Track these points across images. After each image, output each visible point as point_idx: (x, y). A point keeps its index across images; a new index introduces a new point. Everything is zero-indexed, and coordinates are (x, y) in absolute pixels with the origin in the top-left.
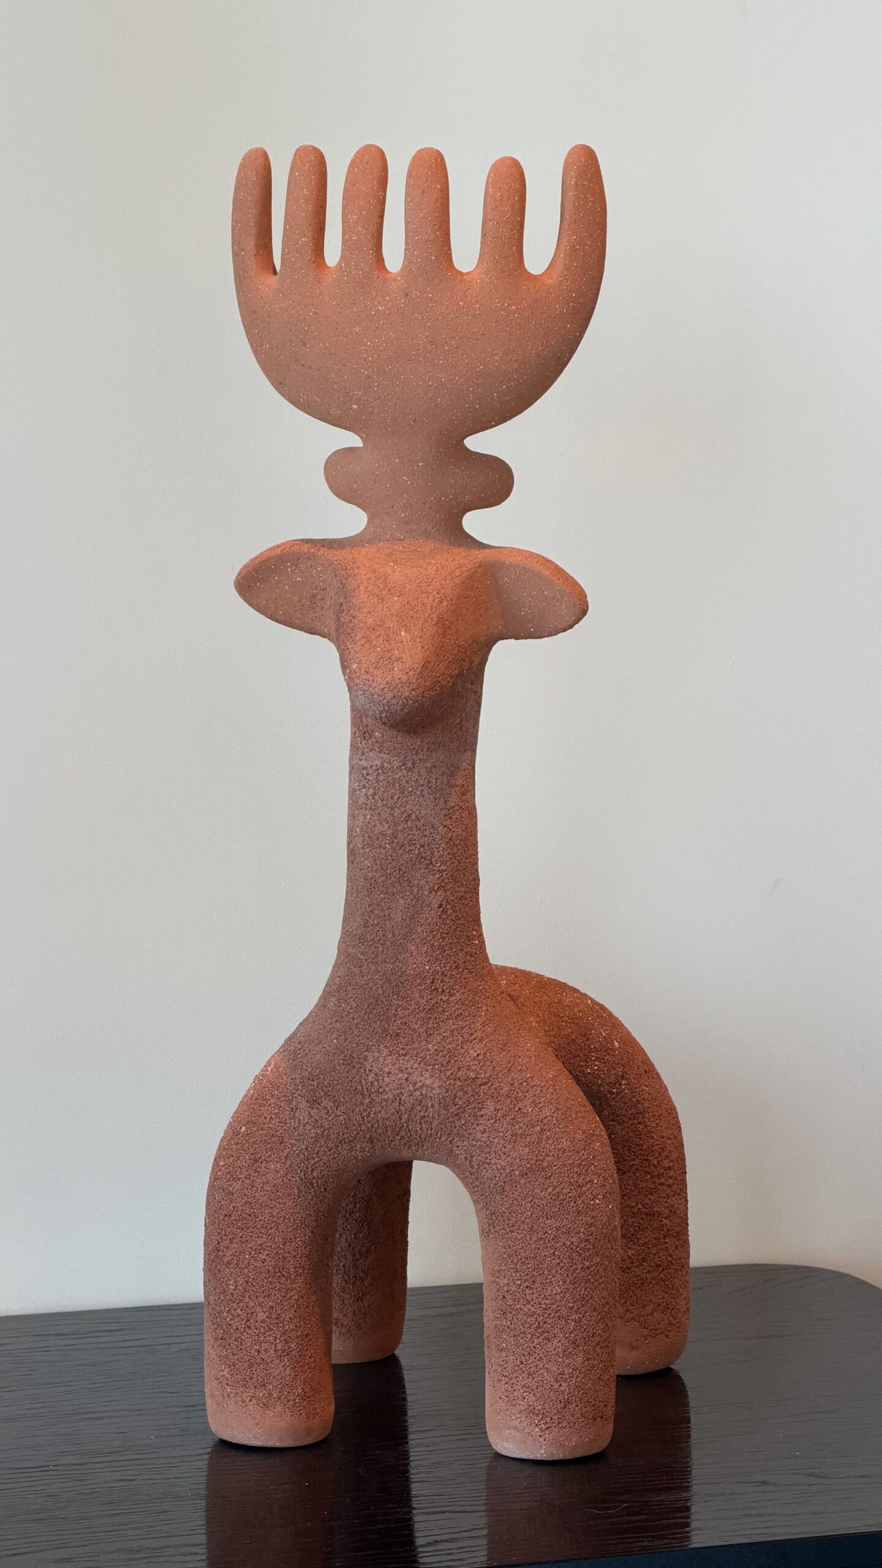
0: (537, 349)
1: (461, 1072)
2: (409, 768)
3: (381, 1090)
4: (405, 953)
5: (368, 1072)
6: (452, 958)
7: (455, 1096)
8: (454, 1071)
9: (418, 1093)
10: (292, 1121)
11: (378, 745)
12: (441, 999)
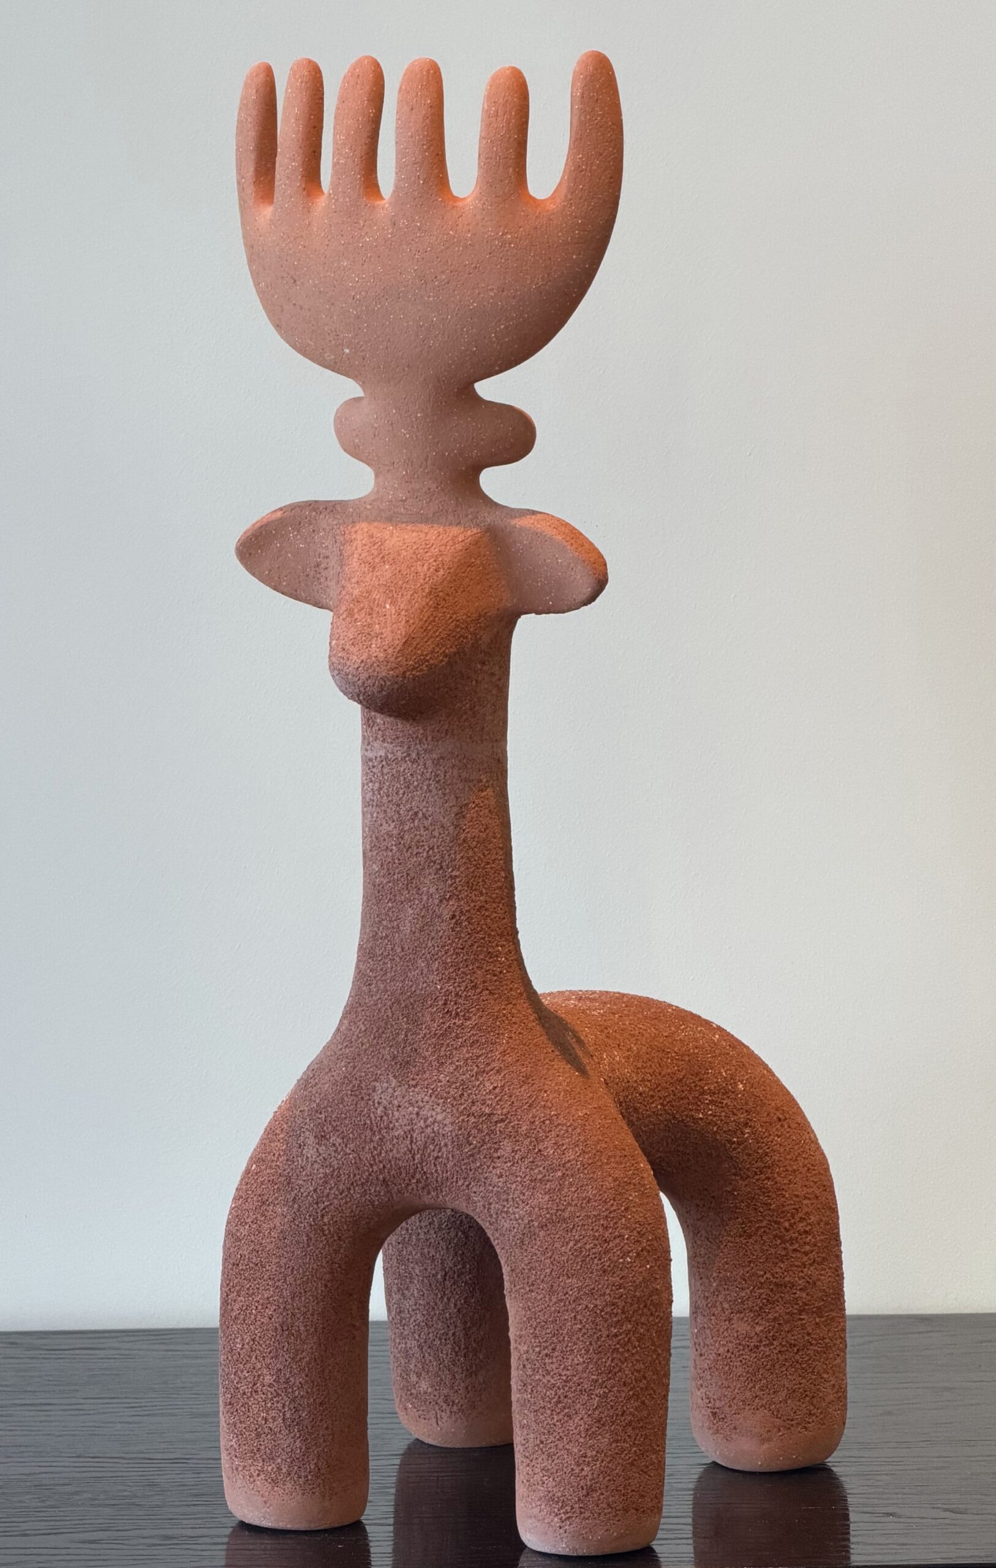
0: (537, 284)
1: (475, 1108)
2: (414, 759)
3: (391, 1126)
4: (415, 971)
5: (376, 1105)
6: (469, 977)
7: (469, 1135)
8: (468, 1106)
9: (429, 1130)
10: (300, 1159)
11: (380, 733)
12: (455, 1023)
